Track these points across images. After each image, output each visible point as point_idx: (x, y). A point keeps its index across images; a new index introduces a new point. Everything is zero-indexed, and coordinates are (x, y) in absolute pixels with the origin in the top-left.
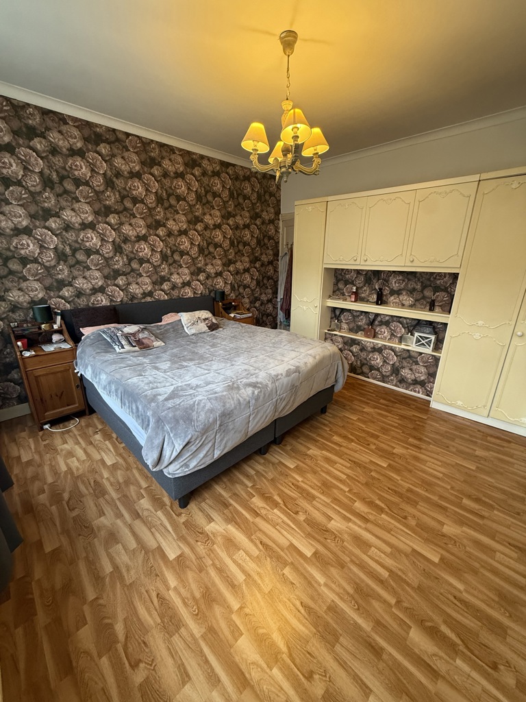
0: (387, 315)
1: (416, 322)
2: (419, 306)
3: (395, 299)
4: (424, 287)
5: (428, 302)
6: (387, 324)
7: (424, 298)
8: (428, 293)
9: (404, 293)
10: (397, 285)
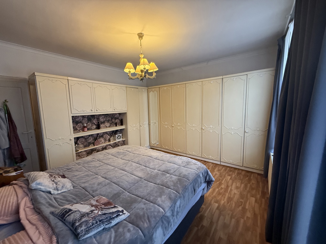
0: (101, 133)
1: (112, 131)
2: (112, 126)
3: (103, 125)
4: (112, 119)
5: (114, 124)
6: (102, 136)
7: (113, 122)
8: (113, 120)
9: (106, 122)
10: (103, 119)
